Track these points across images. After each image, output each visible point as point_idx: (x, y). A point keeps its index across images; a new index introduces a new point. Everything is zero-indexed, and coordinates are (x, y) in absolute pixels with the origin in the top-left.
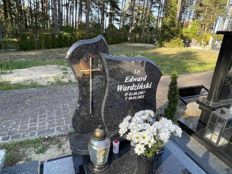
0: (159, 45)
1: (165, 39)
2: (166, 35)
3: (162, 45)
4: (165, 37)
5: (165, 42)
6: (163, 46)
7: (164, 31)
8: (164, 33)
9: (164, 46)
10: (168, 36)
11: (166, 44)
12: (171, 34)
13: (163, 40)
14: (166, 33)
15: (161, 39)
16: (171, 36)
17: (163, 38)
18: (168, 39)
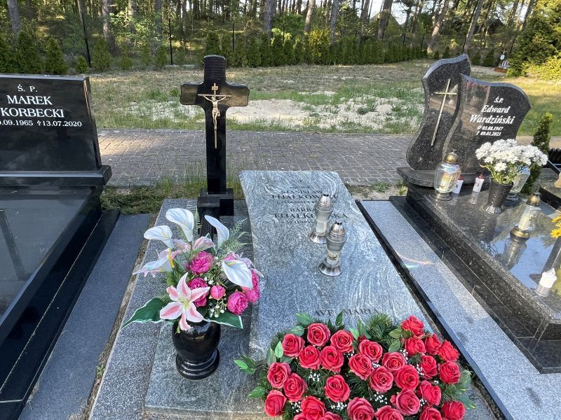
0: (510, 71)
1: (532, 57)
2: (536, 46)
3: (520, 70)
4: (532, 51)
5: (530, 63)
6: (523, 73)
7: (534, 35)
8: (531, 39)
9: (525, 73)
10: (542, 48)
11: (531, 68)
12: (551, 43)
13: (525, 59)
14: (538, 39)
15: (519, 56)
16: (550, 50)
17: (527, 53)
18: (539, 56)
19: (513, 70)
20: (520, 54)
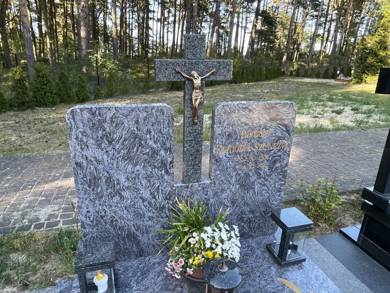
1: (368, 71)
2: (370, 64)
3: (361, 80)
4: (367, 67)
5: (367, 74)
6: (363, 81)
7: (367, 57)
8: (365, 60)
9: (365, 81)
10: (374, 66)
11: (369, 78)
12: (378, 62)
13: (364, 73)
14: (370, 60)
15: (359, 71)
16: (379, 66)
17: (364, 69)
18: (373, 70)
19: (356, 80)
20: (359, 69)
